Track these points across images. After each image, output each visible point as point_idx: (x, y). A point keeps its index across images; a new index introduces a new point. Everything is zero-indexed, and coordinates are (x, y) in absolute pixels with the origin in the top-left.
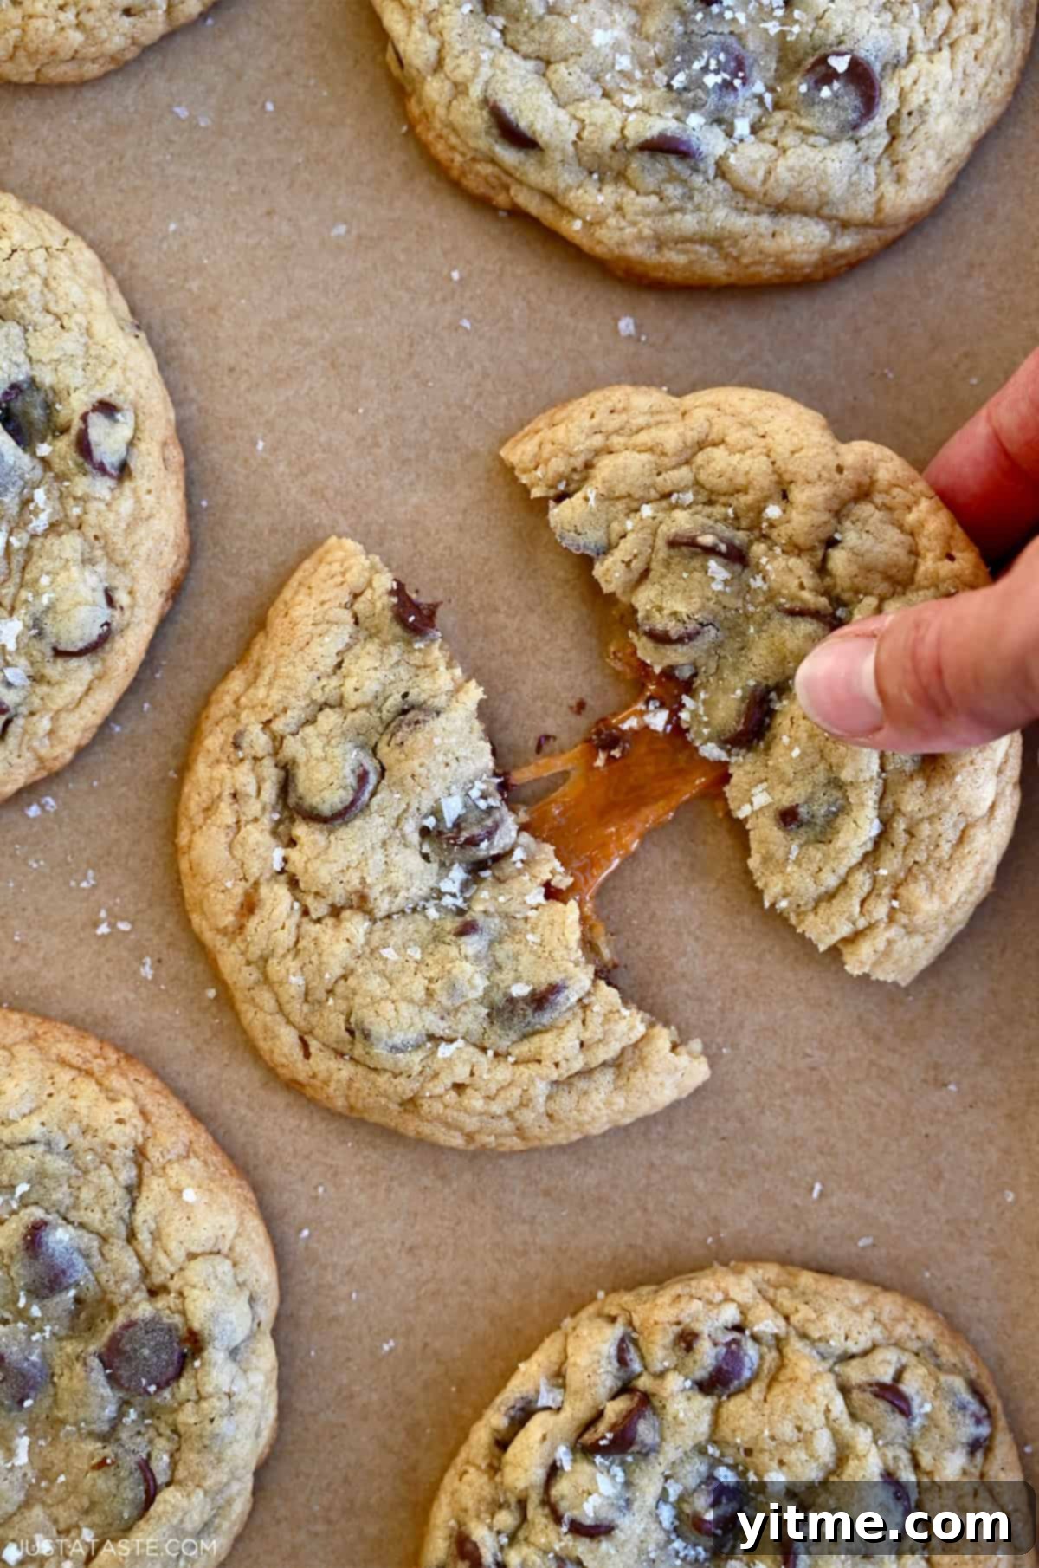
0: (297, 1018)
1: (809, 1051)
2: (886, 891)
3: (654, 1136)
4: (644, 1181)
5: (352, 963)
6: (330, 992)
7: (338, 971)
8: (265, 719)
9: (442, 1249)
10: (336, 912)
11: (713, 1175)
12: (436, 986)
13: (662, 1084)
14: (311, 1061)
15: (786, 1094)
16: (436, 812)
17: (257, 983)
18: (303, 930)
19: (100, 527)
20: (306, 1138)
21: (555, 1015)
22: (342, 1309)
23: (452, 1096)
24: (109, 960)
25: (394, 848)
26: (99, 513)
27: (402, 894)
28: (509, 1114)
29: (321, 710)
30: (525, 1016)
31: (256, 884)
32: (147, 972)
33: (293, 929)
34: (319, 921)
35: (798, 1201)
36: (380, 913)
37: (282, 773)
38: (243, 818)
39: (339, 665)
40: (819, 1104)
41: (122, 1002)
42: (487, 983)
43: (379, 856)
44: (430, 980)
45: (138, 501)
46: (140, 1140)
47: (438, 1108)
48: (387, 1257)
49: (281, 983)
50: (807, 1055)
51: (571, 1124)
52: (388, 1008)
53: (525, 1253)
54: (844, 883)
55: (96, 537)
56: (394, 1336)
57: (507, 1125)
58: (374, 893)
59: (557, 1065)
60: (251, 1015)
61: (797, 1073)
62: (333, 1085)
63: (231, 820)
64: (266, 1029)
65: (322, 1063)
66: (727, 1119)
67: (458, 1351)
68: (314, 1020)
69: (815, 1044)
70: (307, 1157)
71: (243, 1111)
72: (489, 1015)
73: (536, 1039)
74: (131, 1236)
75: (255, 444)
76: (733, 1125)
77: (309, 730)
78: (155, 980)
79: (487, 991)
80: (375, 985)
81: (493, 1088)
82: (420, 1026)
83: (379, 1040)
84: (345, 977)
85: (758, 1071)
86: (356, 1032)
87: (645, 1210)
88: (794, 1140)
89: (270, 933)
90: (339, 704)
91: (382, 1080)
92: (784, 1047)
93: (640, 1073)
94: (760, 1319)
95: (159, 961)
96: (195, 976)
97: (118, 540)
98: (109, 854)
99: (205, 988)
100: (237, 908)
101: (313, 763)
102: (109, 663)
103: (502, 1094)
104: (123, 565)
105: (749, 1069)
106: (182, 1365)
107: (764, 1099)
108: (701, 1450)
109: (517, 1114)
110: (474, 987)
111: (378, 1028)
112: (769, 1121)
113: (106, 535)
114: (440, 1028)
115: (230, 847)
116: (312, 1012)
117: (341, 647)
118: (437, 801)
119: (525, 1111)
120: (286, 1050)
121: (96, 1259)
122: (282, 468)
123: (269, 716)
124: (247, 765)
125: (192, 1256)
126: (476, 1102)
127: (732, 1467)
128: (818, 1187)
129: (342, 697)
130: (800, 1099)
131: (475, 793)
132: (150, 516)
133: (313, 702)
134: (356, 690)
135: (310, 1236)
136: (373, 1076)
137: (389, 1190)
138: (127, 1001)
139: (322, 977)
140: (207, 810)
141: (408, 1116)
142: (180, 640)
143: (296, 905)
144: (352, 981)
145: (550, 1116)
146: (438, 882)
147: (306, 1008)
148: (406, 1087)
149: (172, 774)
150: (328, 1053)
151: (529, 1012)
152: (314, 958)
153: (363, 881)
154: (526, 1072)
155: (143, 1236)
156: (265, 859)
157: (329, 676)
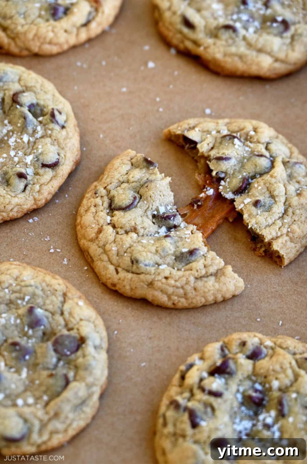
0: (114, 261)
1: (275, 287)
3: (227, 308)
4: (225, 321)
5: (132, 243)
6: (125, 252)
7: (128, 246)
8: (104, 186)
9: (161, 338)
10: (127, 233)
11: (247, 319)
12: (159, 249)
13: (230, 282)
14: (119, 274)
15: (268, 298)
16: (157, 210)
17: (102, 253)
18: (116, 237)
19: (56, 137)
20: (116, 307)
21: (196, 257)
22: (128, 354)
23: (164, 280)
24: (53, 260)
25: (145, 218)
26: (56, 133)
27: (147, 229)
28: (182, 287)
29: (122, 184)
30: (187, 257)
31: (102, 226)
32: (65, 262)
33: (114, 236)
34: (121, 235)
35: (275, 327)
36: (141, 234)
37: (110, 201)
38: (98, 211)
39: (127, 173)
40: (279, 301)
41: (57, 271)
42: (174, 250)
43: (140, 219)
44: (157, 247)
45: (67, 133)
46: (65, 291)
47: (160, 284)
48: (142, 340)
49: (110, 251)
50: (274, 288)
51: (201, 292)
52: (144, 254)
53: (187, 340)
55: (55, 140)
56: (146, 362)
57: (181, 291)
58: (139, 227)
59: (197, 271)
60: (99, 264)
61: (272, 292)
62: (126, 280)
63: (94, 211)
64: (104, 266)
65: (122, 274)
66: (250, 304)
67: (166, 367)
68: (120, 261)
69: (277, 285)
70: (116, 312)
71: (95, 299)
72: (175, 259)
73: (191, 264)
74: (62, 314)
75: (99, 136)
76: (252, 306)
77: (119, 188)
78: (68, 265)
79: (175, 252)
80: (139, 248)
81: (177, 277)
82: (154, 259)
83: (141, 262)
84: (130, 247)
85: (259, 292)
86: (134, 261)
87: (225, 328)
88: (272, 310)
89: (106, 237)
90: (128, 182)
91: (142, 276)
92: (267, 285)
93: (223, 277)
94: (266, 341)
95: (69, 260)
96: (81, 264)
97: (61, 141)
98: (54, 232)
99: (84, 267)
100: (96, 232)
101: (120, 195)
102: (58, 172)
103: (180, 279)
104: (63, 149)
105: (256, 291)
106: (78, 347)
107: (262, 299)
108: (249, 378)
109: (185, 287)
110: (170, 250)
111: (141, 258)
112: (263, 305)
113: (58, 139)
114: (159, 261)
115: (94, 217)
116: (119, 259)
117: (128, 169)
118: (157, 207)
119: (187, 286)
120: (111, 272)
121: (50, 319)
123: (106, 185)
124: (99, 198)
125: (81, 320)
126: (172, 282)
127: (260, 384)
128: (281, 322)
129: (128, 180)
130: (273, 299)
131: (169, 208)
132: (71, 138)
133: (119, 181)
134: (133, 177)
135: (117, 333)
136: (138, 276)
137: (143, 321)
138: (58, 270)
139: (123, 247)
140: (86, 211)
141: (149, 289)
142: (77, 181)
143: (114, 231)
144: (132, 248)
145: (195, 289)
146: (158, 230)
147: (117, 258)
148: (149, 278)
149: (74, 212)
150: (124, 271)
151: (188, 255)
152: (121, 243)
153: (135, 223)
154: (187, 273)
155: (66, 314)
156: (105, 219)
157: (124, 175)
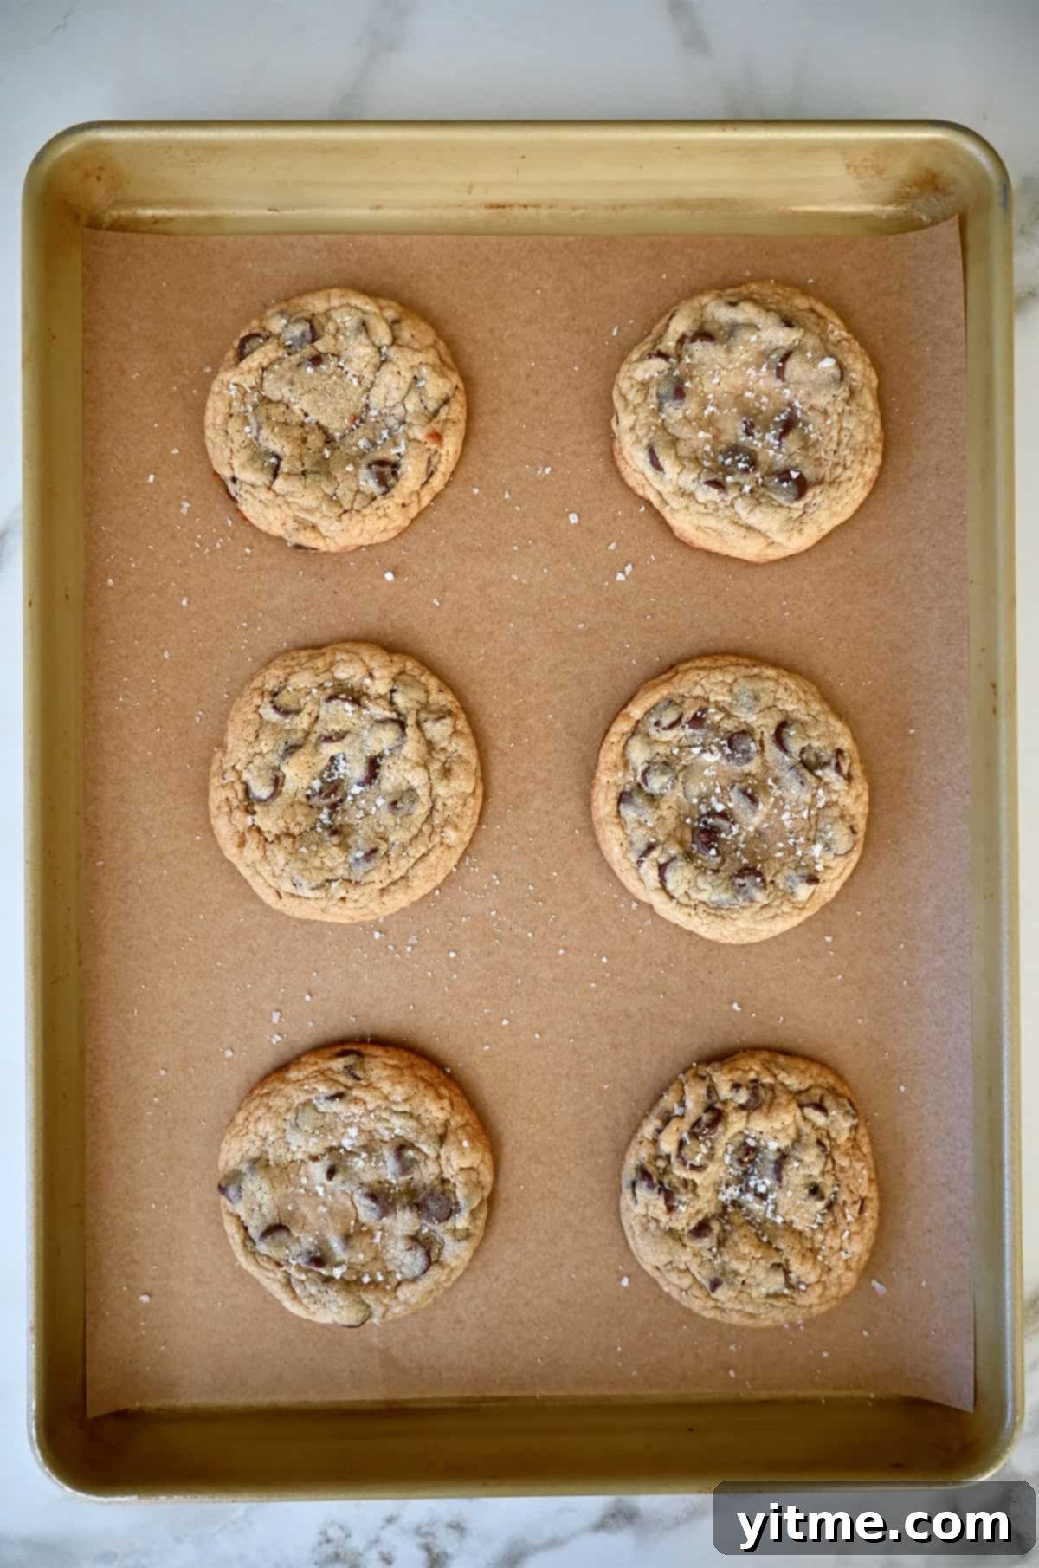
2: (438, 830)
34: (272, 842)
54: (420, 830)
56: (609, 1082)
94: (764, 1078)
108: (741, 1133)
114: (330, 876)
122: (559, 725)
128: (782, 1018)
